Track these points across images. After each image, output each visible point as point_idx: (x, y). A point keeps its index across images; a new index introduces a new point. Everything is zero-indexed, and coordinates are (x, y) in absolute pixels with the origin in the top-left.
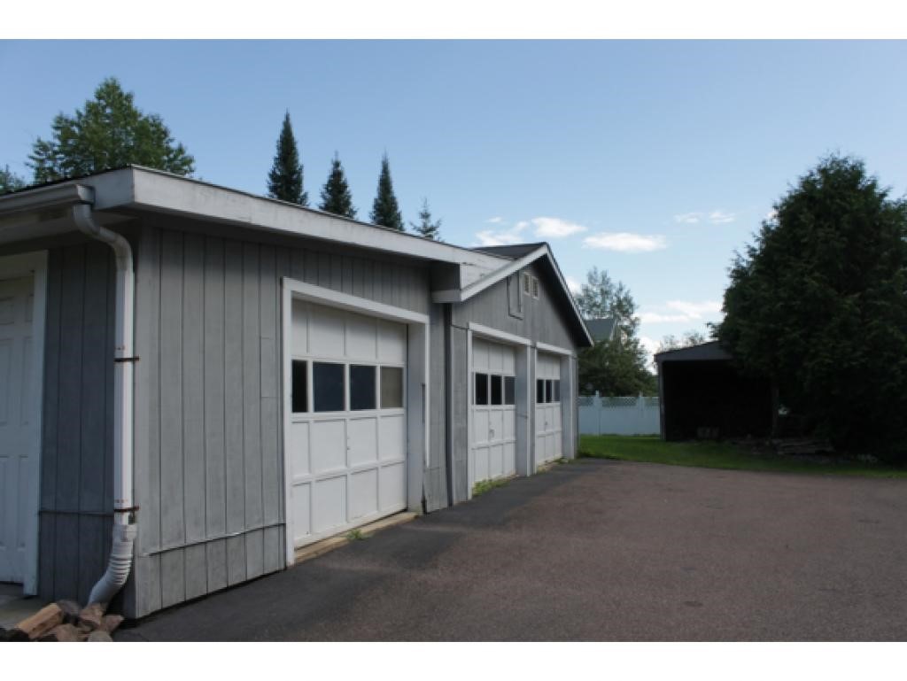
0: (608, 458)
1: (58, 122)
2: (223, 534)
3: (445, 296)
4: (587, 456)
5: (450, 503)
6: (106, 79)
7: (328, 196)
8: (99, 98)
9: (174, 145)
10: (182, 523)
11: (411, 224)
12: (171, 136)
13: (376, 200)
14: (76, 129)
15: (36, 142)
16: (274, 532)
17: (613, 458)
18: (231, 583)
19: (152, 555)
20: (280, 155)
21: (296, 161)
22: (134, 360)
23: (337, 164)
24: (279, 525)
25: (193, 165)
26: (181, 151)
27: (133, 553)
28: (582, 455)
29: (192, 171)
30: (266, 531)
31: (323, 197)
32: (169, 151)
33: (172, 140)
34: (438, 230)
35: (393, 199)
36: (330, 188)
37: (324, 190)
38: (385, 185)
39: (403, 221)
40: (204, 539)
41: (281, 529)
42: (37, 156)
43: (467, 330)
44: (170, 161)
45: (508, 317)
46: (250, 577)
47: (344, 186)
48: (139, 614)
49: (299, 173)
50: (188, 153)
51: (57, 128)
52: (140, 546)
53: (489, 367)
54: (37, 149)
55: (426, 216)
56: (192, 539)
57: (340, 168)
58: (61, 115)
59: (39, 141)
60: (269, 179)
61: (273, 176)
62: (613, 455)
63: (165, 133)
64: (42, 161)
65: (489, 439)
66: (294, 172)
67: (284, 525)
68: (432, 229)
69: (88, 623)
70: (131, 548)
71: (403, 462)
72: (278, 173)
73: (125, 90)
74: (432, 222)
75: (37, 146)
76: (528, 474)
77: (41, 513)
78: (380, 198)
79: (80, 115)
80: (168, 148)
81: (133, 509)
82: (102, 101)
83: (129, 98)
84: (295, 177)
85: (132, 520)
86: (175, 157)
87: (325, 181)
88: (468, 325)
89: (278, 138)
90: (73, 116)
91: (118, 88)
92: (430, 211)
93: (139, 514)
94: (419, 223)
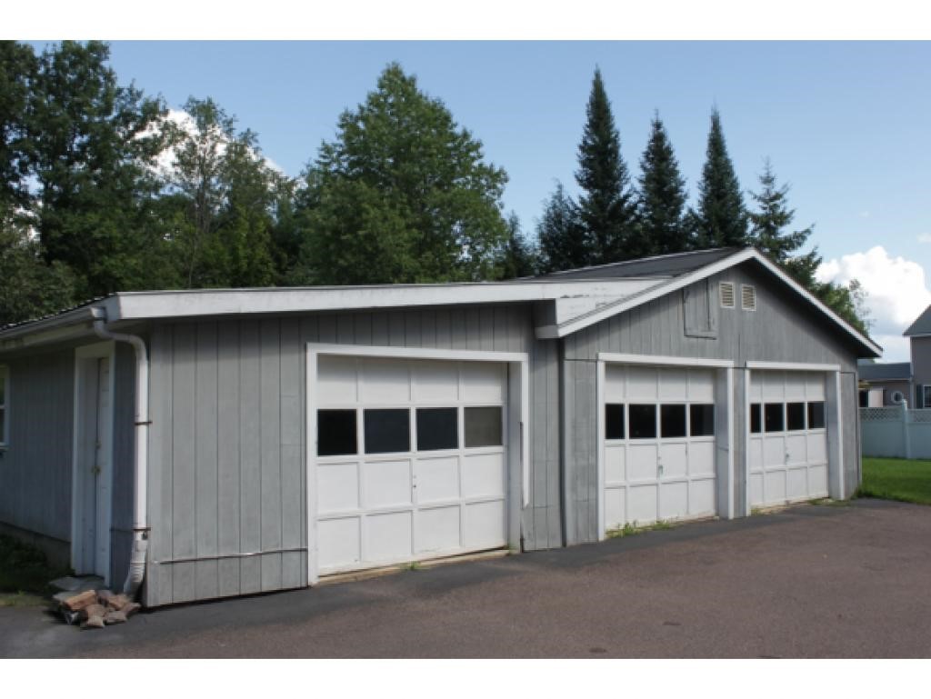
0: (897, 499)
1: (343, 120)
2: (237, 554)
3: (545, 333)
4: (869, 495)
5: (564, 543)
6: (388, 65)
7: (648, 165)
8: (381, 86)
9: (458, 130)
10: (193, 543)
11: (750, 192)
12: (454, 120)
13: (706, 167)
14: (361, 125)
15: (320, 146)
16: (296, 556)
17: (902, 501)
18: (243, 592)
19: (162, 564)
20: (590, 121)
21: (612, 127)
22: (148, 423)
23: (658, 125)
24: (301, 550)
25: (481, 150)
26: (466, 135)
27: (146, 559)
28: (862, 494)
29: (480, 157)
30: (284, 554)
31: (644, 168)
32: (453, 137)
33: (455, 125)
34: (786, 196)
35: (727, 161)
36: (651, 156)
37: (643, 159)
38: (716, 146)
39: (741, 189)
40: (215, 555)
41: (303, 553)
42: (322, 160)
43: (596, 361)
44: (456, 148)
45: (684, 339)
46: (265, 588)
47: (669, 151)
48: (150, 604)
49: (615, 141)
50: (474, 138)
51: (342, 126)
52: (152, 556)
53: (657, 396)
54: (323, 153)
55: (768, 180)
56: (202, 555)
57: (661, 130)
58: (346, 110)
59: (323, 144)
60: (580, 152)
61: (584, 148)
62: (904, 495)
63: (447, 118)
64: (326, 165)
65: (658, 476)
66: (609, 141)
67: (306, 550)
68: (778, 196)
69: (113, 605)
70: (143, 558)
71: (503, 500)
72: (590, 142)
73: (407, 74)
74: (777, 188)
75: (322, 150)
76: (731, 515)
77: (112, 530)
78: (711, 163)
79: (362, 109)
80: (452, 134)
81: (147, 530)
82: (384, 90)
83: (412, 81)
84: (610, 146)
85: (145, 537)
86: (460, 144)
87: (644, 148)
88: (597, 356)
89: (588, 101)
90: (356, 111)
91: (401, 72)
92: (772, 175)
93: (151, 534)
94: (760, 190)
